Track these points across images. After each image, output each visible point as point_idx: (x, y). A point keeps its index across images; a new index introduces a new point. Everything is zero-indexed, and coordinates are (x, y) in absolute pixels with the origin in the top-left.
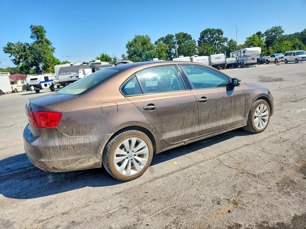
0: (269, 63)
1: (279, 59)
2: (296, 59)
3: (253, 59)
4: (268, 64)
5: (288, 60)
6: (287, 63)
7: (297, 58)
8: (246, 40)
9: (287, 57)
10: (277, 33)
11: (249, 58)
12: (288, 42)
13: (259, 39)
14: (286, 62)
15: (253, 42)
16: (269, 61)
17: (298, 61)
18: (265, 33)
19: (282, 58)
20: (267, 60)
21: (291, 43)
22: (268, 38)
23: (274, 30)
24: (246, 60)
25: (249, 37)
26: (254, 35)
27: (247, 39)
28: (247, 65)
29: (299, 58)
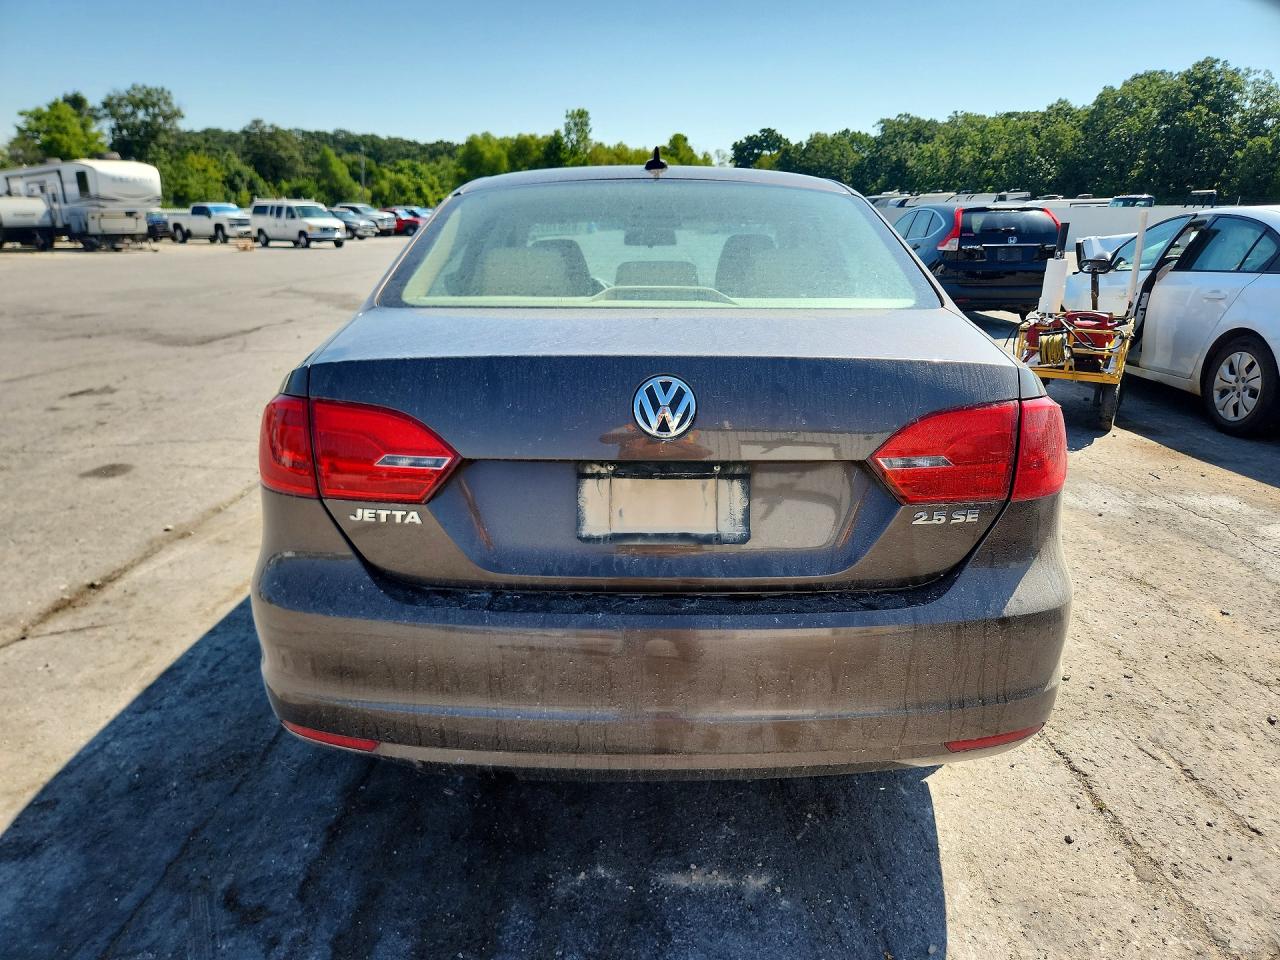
0: (189, 241)
1: (232, 225)
2: (302, 233)
3: (130, 214)
4: (184, 241)
5: (270, 232)
6: (265, 245)
7: (305, 229)
8: (21, 122)
9: (266, 222)
10: (155, 116)
11: (110, 207)
12: (205, 160)
13: (84, 126)
14: (263, 239)
15: (58, 136)
16: (188, 231)
17: (309, 241)
18: (106, 105)
19: (241, 222)
20: (177, 226)
21: (215, 167)
22: (120, 128)
23: (141, 101)
24: (97, 216)
25: (30, 108)
26: (54, 106)
27: (21, 114)
28: (112, 241)
29: (311, 228)
